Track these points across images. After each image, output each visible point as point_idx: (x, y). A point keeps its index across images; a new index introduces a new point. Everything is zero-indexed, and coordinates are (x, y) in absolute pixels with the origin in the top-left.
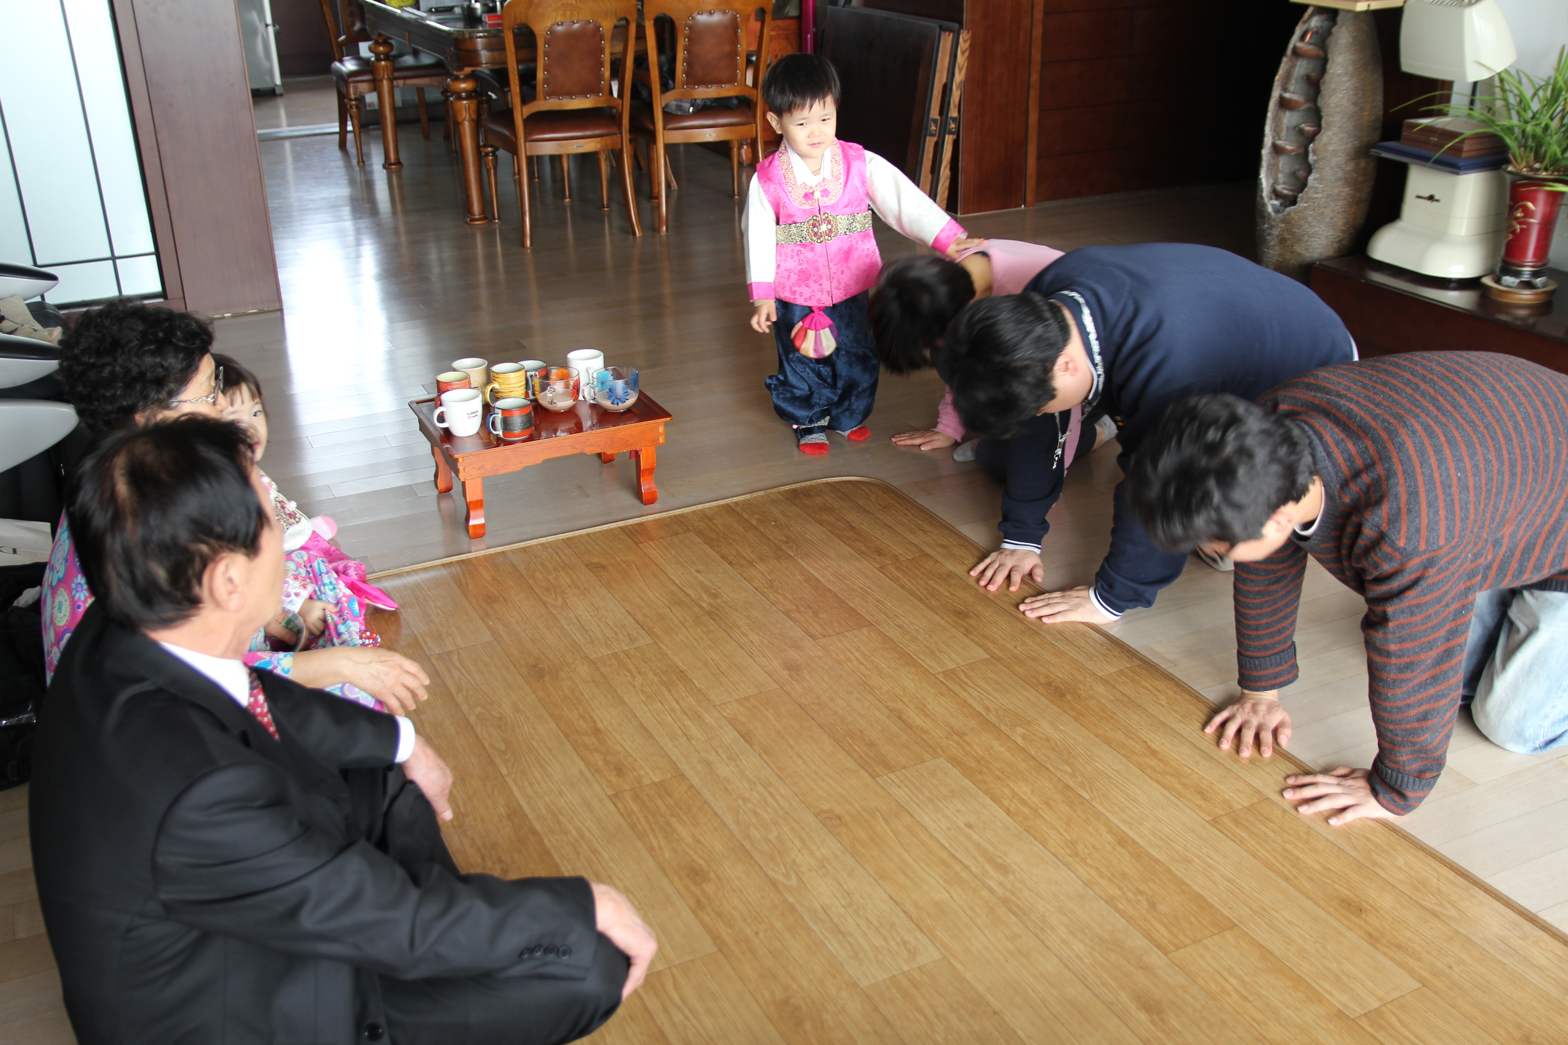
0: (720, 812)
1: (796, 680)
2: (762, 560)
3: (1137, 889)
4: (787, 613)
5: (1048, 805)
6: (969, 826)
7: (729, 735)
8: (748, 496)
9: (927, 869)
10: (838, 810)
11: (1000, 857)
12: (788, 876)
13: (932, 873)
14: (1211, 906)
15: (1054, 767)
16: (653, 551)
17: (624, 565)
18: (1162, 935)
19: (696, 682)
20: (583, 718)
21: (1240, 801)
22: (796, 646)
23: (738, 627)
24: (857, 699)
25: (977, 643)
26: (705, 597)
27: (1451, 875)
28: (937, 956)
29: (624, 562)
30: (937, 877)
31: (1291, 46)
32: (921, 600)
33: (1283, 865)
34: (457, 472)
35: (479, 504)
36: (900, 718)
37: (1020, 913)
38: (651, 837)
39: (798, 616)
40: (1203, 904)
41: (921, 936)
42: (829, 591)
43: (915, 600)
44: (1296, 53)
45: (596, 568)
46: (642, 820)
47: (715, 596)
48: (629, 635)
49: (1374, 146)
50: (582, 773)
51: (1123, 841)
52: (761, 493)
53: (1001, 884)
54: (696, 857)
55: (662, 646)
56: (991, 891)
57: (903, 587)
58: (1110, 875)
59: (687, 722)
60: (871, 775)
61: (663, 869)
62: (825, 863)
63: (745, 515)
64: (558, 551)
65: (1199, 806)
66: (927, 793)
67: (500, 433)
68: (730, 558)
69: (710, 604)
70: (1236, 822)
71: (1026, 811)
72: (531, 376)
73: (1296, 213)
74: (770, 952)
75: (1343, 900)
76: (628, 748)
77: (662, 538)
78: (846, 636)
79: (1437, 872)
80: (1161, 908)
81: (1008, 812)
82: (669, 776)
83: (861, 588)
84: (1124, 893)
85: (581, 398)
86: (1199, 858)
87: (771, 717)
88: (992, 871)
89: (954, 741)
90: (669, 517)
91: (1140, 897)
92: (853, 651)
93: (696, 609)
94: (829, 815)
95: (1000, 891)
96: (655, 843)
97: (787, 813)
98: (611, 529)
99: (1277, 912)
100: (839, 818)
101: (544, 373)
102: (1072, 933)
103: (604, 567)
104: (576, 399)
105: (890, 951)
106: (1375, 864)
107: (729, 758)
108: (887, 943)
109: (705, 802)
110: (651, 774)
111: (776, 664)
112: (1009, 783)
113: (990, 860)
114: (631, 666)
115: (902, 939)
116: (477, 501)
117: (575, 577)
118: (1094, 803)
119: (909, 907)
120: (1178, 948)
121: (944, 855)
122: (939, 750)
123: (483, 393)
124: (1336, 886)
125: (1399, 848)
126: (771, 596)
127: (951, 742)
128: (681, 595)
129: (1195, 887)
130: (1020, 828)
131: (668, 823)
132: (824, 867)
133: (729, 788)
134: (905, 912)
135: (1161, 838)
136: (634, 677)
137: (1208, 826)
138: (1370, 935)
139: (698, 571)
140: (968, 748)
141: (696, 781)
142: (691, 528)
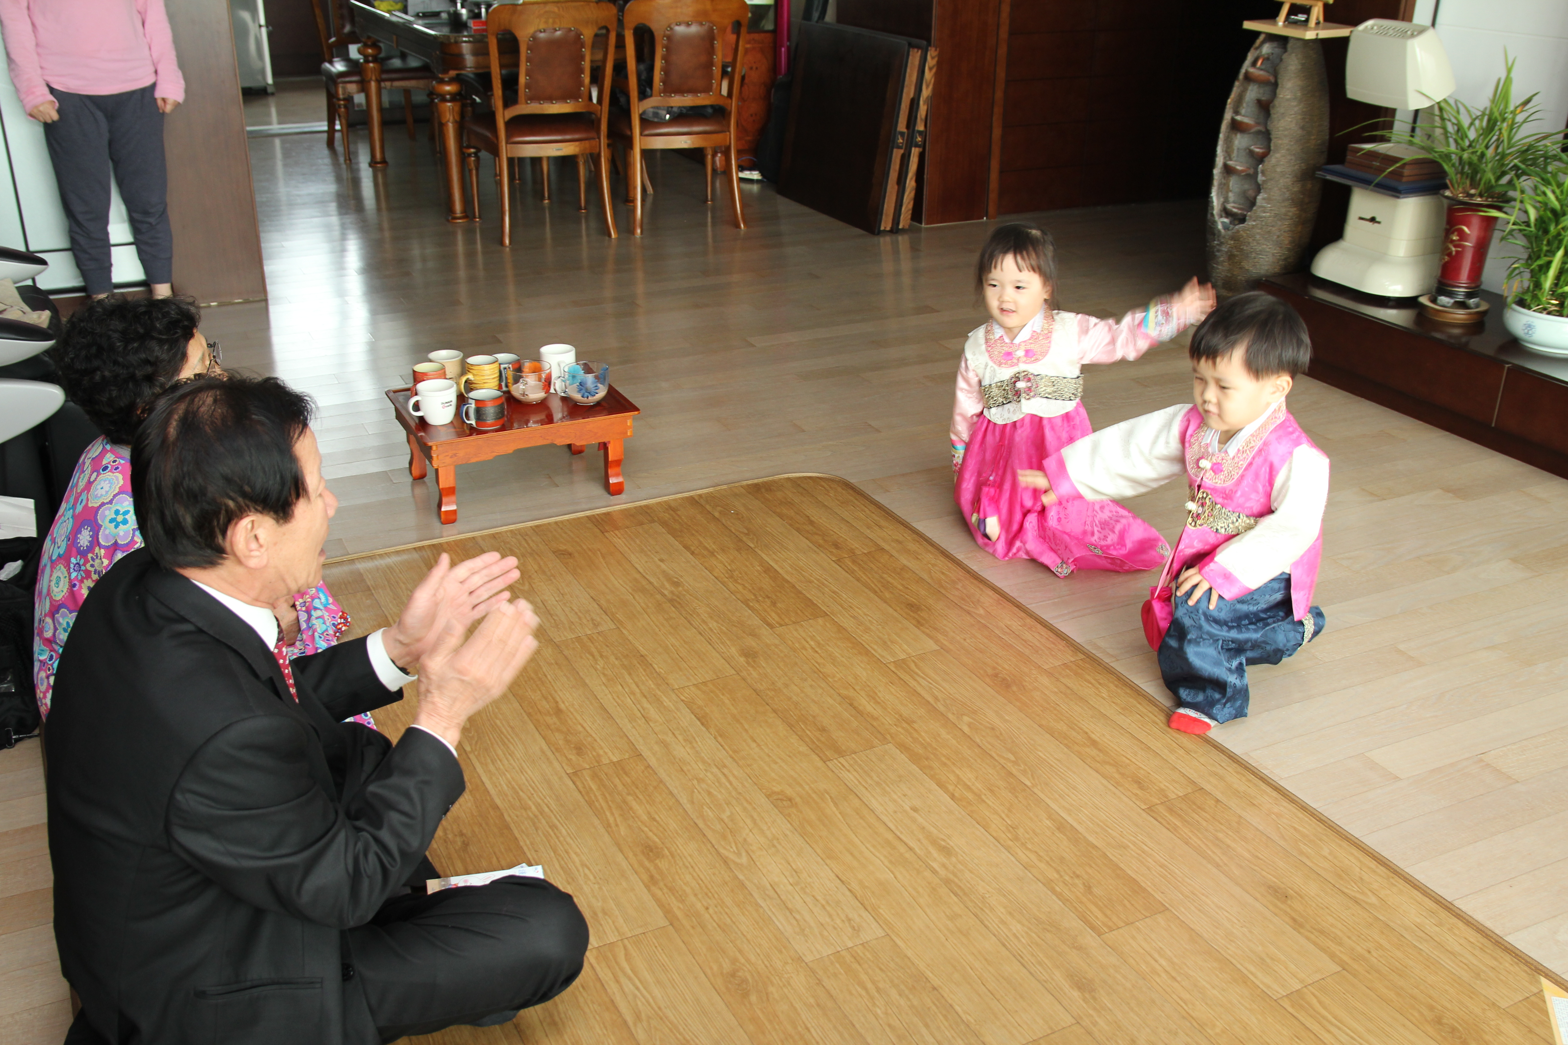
0: (675, 791)
1: (753, 667)
2: (723, 550)
3: (1074, 873)
4: (746, 602)
5: (991, 791)
6: (915, 809)
7: (686, 718)
8: (711, 489)
9: (872, 849)
10: (789, 792)
11: (944, 840)
12: (739, 854)
13: (877, 854)
14: (1144, 890)
15: (998, 755)
16: (618, 540)
17: (590, 553)
18: (1096, 917)
19: (655, 666)
20: (546, 699)
21: (1175, 791)
22: (753, 634)
23: (698, 615)
24: (811, 686)
25: (928, 635)
26: (667, 585)
27: (1373, 864)
28: (880, 933)
29: (590, 550)
30: (882, 858)
31: (1243, 71)
32: (875, 592)
33: (1214, 853)
34: (430, 458)
35: (451, 491)
36: (851, 705)
37: (961, 894)
38: (608, 814)
39: (757, 606)
40: (1135, 887)
41: (865, 914)
42: (788, 582)
43: (869, 592)
44: (1248, 78)
45: (563, 555)
46: (600, 798)
47: (677, 584)
48: (593, 620)
49: (1320, 169)
50: (543, 752)
51: (1062, 826)
52: (725, 487)
53: (944, 866)
54: (650, 834)
55: (625, 632)
56: (934, 872)
57: (858, 580)
58: (1048, 859)
59: (646, 705)
60: (822, 759)
61: (618, 845)
62: (775, 842)
63: (708, 507)
64: (526, 538)
65: (1136, 795)
66: (875, 778)
67: (473, 422)
68: (693, 548)
69: (672, 592)
70: (1171, 810)
71: (970, 796)
72: (505, 368)
73: (1244, 230)
74: (719, 926)
75: (1270, 887)
76: (588, 729)
77: (627, 527)
78: (802, 625)
79: (1360, 861)
80: (1095, 890)
81: (953, 797)
82: (627, 756)
83: (818, 580)
84: (1061, 876)
85: (552, 391)
86: (1134, 844)
87: (727, 701)
88: (935, 854)
89: (903, 728)
90: (635, 508)
91: (1076, 881)
92: (809, 640)
93: (659, 597)
94: (780, 797)
95: (942, 872)
96: (611, 820)
97: (740, 793)
98: (579, 518)
99: (1207, 897)
100: (790, 800)
101: (517, 366)
102: (1010, 913)
103: (570, 554)
104: (547, 392)
105: (835, 928)
106: (1302, 853)
107: (685, 740)
108: (833, 920)
109: (661, 781)
110: (610, 754)
111: (733, 651)
112: (955, 769)
113: (934, 842)
114: (594, 650)
115: (847, 916)
116: (450, 488)
117: (542, 563)
118: (1035, 790)
119: (855, 886)
120: (1111, 929)
121: (890, 836)
122: (888, 737)
123: (458, 384)
124: (1264, 873)
125: (1324, 838)
126: (731, 585)
127: (900, 729)
128: (644, 583)
129: (1130, 872)
130: (963, 813)
131: (624, 801)
132: (774, 846)
133: (685, 769)
134: (850, 890)
135: (1098, 825)
136: (596, 660)
137: (1144, 815)
138: (1294, 920)
139: (661, 560)
140: (915, 735)
141: (653, 762)
142: (656, 519)
